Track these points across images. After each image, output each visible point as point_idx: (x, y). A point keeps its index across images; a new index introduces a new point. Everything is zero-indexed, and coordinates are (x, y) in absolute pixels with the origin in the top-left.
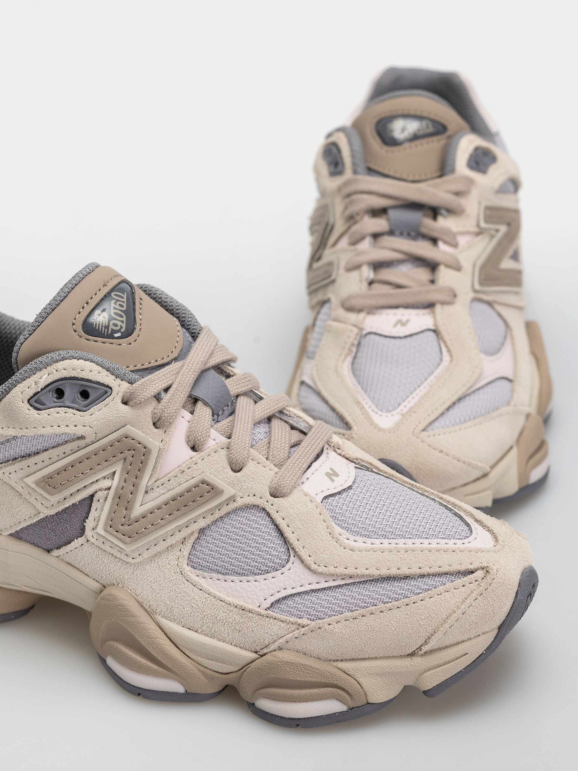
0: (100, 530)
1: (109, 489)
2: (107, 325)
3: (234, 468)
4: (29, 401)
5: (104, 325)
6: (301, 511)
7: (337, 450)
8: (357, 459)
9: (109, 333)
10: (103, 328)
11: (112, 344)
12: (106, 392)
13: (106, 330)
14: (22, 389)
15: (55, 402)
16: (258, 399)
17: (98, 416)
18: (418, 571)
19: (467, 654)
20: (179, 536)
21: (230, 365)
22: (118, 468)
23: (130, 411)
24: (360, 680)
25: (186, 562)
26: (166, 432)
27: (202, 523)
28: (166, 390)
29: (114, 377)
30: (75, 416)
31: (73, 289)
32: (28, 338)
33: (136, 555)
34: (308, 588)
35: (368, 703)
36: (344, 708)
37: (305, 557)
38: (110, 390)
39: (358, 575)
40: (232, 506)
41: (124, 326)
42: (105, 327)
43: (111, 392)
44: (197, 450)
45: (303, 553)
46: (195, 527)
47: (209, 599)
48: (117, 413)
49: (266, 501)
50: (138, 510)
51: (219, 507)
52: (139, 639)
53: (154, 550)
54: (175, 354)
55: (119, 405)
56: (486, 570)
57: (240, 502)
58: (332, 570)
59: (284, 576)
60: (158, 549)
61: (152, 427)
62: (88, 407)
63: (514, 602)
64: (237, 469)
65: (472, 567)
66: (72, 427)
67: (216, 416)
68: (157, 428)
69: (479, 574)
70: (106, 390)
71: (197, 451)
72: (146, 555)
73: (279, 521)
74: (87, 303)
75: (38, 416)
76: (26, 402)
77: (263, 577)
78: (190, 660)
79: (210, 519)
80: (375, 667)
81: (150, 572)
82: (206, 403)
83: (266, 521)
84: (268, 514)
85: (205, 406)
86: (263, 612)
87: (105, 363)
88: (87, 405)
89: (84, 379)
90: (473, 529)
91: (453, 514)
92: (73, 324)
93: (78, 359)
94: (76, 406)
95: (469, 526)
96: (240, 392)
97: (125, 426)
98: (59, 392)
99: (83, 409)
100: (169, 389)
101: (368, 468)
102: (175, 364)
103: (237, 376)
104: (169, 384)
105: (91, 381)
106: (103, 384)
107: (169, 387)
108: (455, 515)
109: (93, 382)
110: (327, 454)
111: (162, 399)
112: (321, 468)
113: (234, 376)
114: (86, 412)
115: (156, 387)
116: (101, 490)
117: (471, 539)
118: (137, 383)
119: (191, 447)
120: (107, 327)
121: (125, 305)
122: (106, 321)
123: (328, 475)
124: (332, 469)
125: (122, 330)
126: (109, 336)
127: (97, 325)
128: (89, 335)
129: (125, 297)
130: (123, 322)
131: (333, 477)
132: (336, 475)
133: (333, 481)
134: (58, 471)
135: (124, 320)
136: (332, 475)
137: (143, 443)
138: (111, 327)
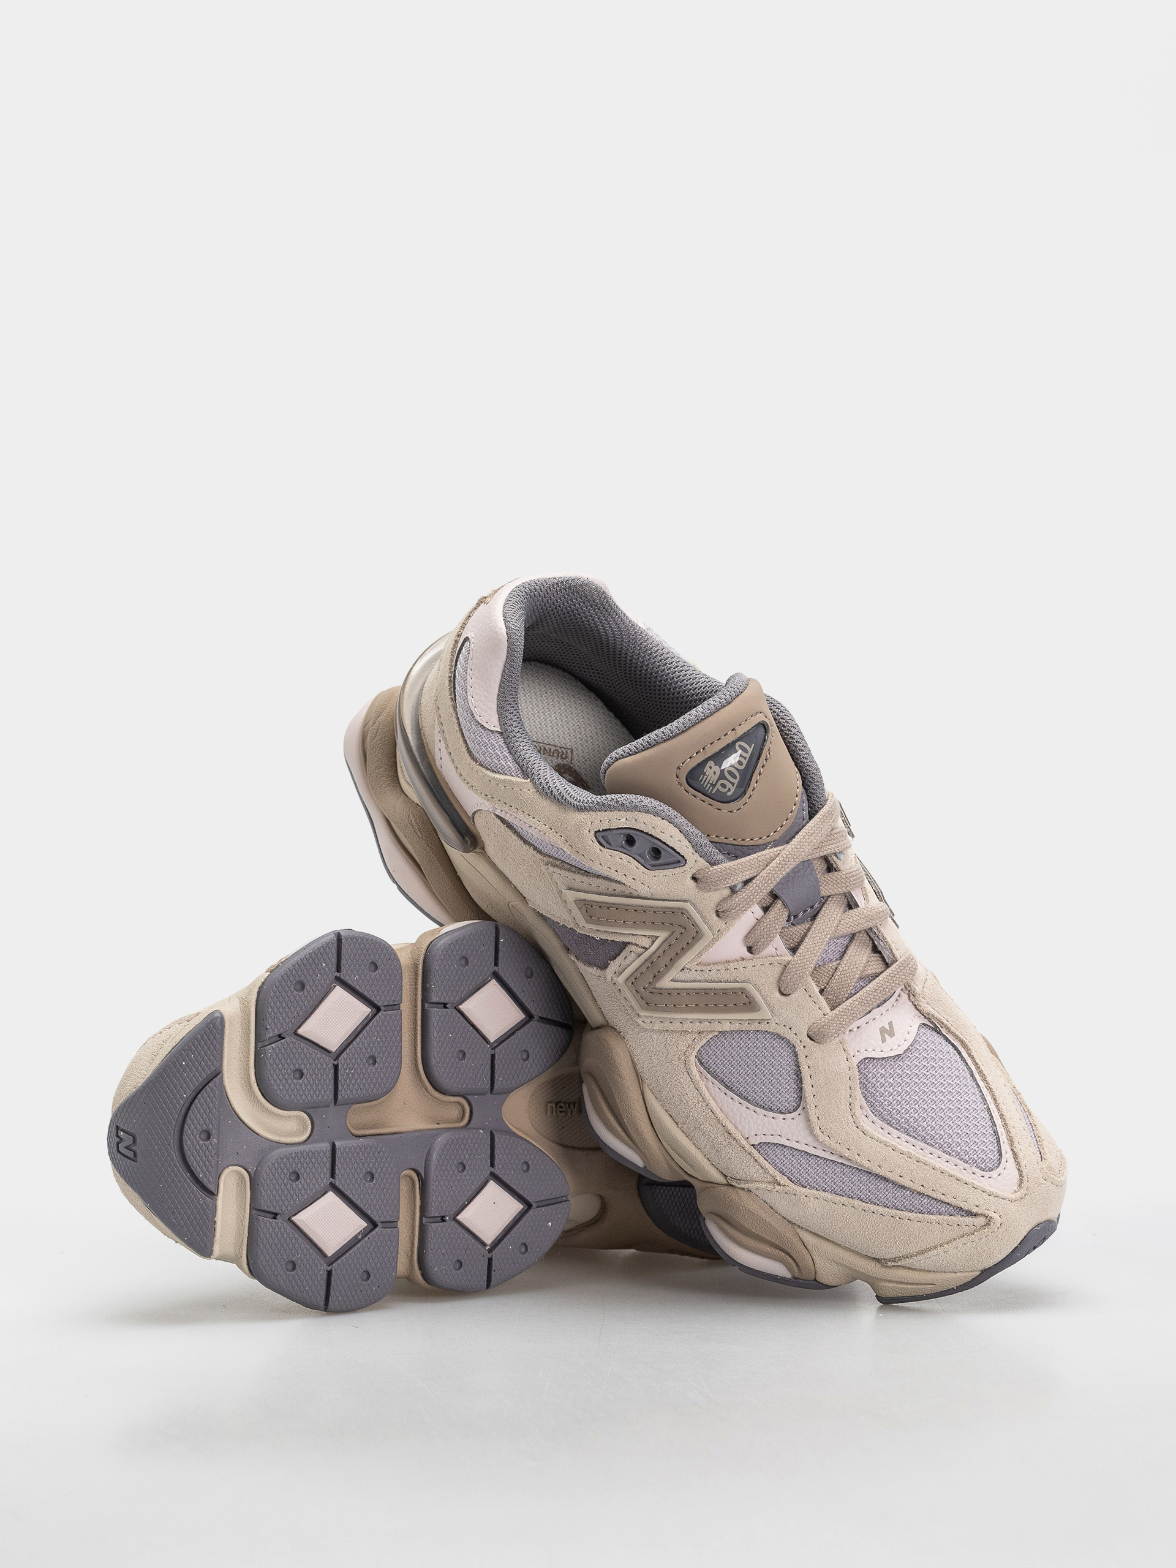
0: (621, 979)
1: (646, 949)
2: (714, 783)
3: (782, 990)
4: (596, 832)
5: (710, 782)
6: (830, 1068)
7: (911, 996)
8: (928, 1014)
9: (713, 792)
10: (709, 785)
11: (710, 806)
12: (679, 862)
13: (711, 788)
14: (593, 819)
15: (622, 847)
16: (851, 905)
17: (660, 881)
18: (919, 1189)
19: (935, 1284)
20: (698, 1027)
21: (837, 857)
22: (663, 935)
23: (696, 891)
24: (815, 1259)
25: (695, 1053)
26: (727, 924)
27: (727, 1027)
28: (746, 882)
29: (693, 851)
30: (637, 870)
33: (648, 1021)
34: (803, 1148)
35: (815, 1280)
36: (788, 1275)
37: (813, 1119)
38: (684, 861)
39: (856, 1162)
40: (763, 1027)
41: (733, 789)
42: (711, 785)
43: (684, 864)
44: (753, 952)
45: (813, 1114)
46: (719, 1027)
47: (701, 1103)
48: (681, 888)
49: (800, 1039)
50: (666, 983)
51: (750, 1022)
52: (618, 1101)
53: (667, 1025)
54: (777, 836)
55: (687, 879)
56: (989, 1221)
57: (772, 1028)
58: (833, 1145)
59: (784, 1123)
60: (672, 1027)
61: (714, 915)
62: (654, 867)
63: (1007, 1256)
64: (785, 993)
65: (975, 1210)
66: (630, 878)
67: (793, 919)
68: (718, 915)
69: (981, 1221)
70: (679, 860)
71: (751, 953)
72: (657, 1026)
73: (804, 1069)
74: (704, 749)
75: (600, 850)
76: (593, 833)
77: (764, 1111)
78: (660, 1145)
79: (736, 1027)
80: (835, 1255)
81: (655, 1042)
82: (785, 905)
83: (790, 1060)
84: (796, 1055)
85: (783, 907)
86: (747, 1147)
87: (690, 833)
88: (653, 866)
89: (660, 840)
90: (1004, 1160)
91: (992, 1132)
92: (679, 768)
93: (663, 819)
94: (642, 861)
95: (1001, 1155)
96: (833, 893)
97: (685, 901)
98: (629, 839)
99: (649, 867)
100: (748, 883)
101: (938, 1027)
102: (771, 850)
103: (839, 873)
104: (751, 876)
105: (667, 845)
106: (679, 853)
107: (750, 880)
108: (994, 1134)
109: (669, 846)
110: (897, 1000)
111: (737, 892)
112: (881, 1017)
113: (836, 871)
114: (651, 872)
115: (736, 877)
116: (637, 945)
117: (994, 1174)
118: (715, 867)
119: (747, 947)
120: (713, 786)
121: (745, 762)
122: (715, 778)
123: (883, 1031)
124: (890, 1024)
125: (729, 794)
126: (711, 796)
127: (704, 780)
128: (690, 786)
129: (750, 750)
130: (733, 784)
131: (886, 1036)
132: (892, 1034)
133: (884, 1040)
134: (600, 904)
135: (736, 781)
136: (887, 1032)
137: (697, 926)
138: (718, 786)
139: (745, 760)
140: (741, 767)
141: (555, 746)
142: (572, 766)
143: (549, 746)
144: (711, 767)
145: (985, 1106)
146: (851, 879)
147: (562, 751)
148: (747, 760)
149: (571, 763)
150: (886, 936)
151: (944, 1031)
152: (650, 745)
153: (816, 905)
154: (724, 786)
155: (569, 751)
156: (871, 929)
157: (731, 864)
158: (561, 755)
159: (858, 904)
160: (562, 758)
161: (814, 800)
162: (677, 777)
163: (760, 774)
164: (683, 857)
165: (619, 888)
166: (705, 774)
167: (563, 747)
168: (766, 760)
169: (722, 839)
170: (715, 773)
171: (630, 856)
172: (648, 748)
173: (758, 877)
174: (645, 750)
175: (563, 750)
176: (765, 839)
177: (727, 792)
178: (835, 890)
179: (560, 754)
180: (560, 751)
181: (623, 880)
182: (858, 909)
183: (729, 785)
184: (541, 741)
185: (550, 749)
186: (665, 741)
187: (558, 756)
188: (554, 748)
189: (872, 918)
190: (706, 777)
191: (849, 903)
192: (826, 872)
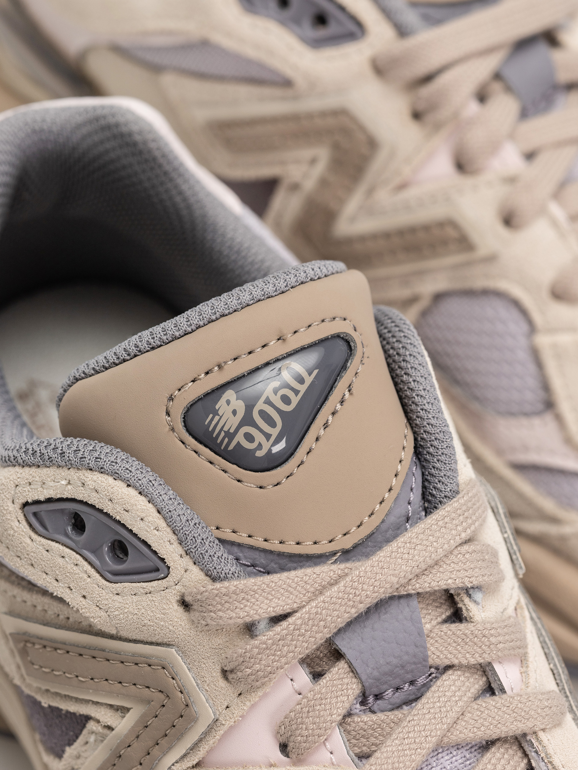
2: (232, 431)
4: (23, 505)
5: (226, 429)
9: (231, 448)
10: (223, 434)
11: (225, 472)
12: (157, 570)
13: (226, 440)
14: (19, 480)
15: (67, 535)
17: (127, 604)
21: (470, 596)
22: (136, 706)
23: (187, 627)
26: (242, 696)
28: (277, 620)
29: (181, 551)
30: (89, 580)
31: (211, 321)
32: (90, 376)
38: (166, 569)
41: (267, 447)
42: (227, 433)
43: (166, 575)
44: (292, 755)
48: (162, 620)
54: (348, 543)
55: (171, 606)
62: (116, 577)
66: (78, 595)
67: (369, 699)
68: (226, 680)
70: (156, 567)
71: (289, 756)
74: (220, 367)
75: (28, 541)
76: (18, 506)
82: (355, 672)
85: (351, 674)
87: (175, 516)
88: (116, 574)
89: (123, 526)
92: (171, 398)
93: (129, 486)
94: (97, 563)
96: (456, 662)
97: (168, 645)
98: (77, 521)
99: (109, 576)
100: (281, 621)
102: (334, 567)
103: (470, 625)
104: (288, 609)
105: (135, 535)
106: (155, 553)
107: (284, 617)
109: (139, 539)
111: (256, 636)
114: (111, 584)
115: (255, 607)
116: (98, 721)
118: (218, 585)
119: (280, 743)
120: (231, 436)
121: (295, 400)
122: (234, 422)
125: (259, 454)
126: (226, 454)
127: (214, 423)
128: (190, 434)
129: (310, 379)
130: (268, 437)
134: (45, 643)
135: (275, 433)
137: (188, 693)
138: (240, 438)
139: (297, 395)
140: (287, 408)
144: (228, 401)
146: (493, 639)
148: (299, 396)
150: (550, 751)
152: (129, 355)
153: (421, 681)
154: (249, 438)
156: (525, 735)
157: (251, 582)
159: (504, 689)
161: (435, 488)
162: (168, 414)
163: (326, 426)
164: (163, 560)
165: (64, 612)
166: (216, 413)
168: (342, 401)
169: (242, 538)
170: (234, 412)
171: (77, 553)
172: (125, 361)
173: (301, 612)
174: (120, 363)
176: (324, 548)
177: (255, 451)
178: (460, 656)
181: (67, 596)
182: (504, 696)
183: (259, 437)
186: (153, 348)
189: (527, 716)
190: (217, 418)
191: (490, 684)
192: (445, 621)
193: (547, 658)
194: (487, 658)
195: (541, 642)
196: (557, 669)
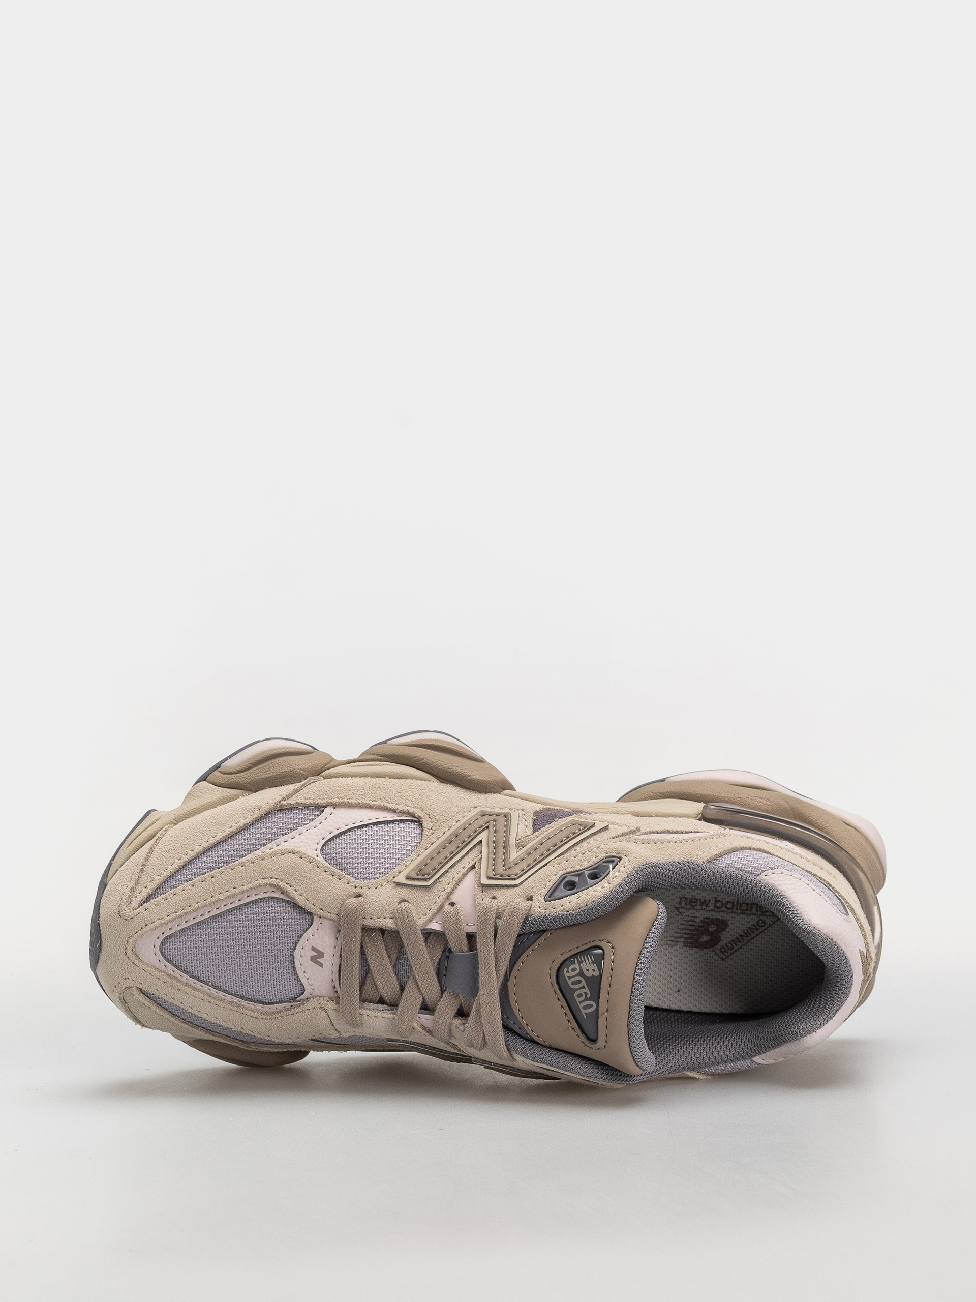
2: (582, 964)
9: (576, 960)
10: (583, 960)
11: (569, 951)
12: (550, 895)
13: (580, 960)
20: (438, 834)
21: (464, 1024)
38: (548, 899)
41: (567, 975)
42: (582, 962)
50: (483, 836)
62: (562, 878)
67: (448, 954)
74: (611, 976)
77: (342, 830)
88: (564, 878)
90: (162, 959)
91: (188, 970)
92: (613, 948)
95: (168, 960)
98: (596, 874)
101: (294, 1002)
102: (504, 972)
104: (497, 940)
105: (568, 896)
108: (186, 970)
110: (335, 987)
112: (330, 961)
113: (455, 1016)
117: (158, 943)
119: (455, 904)
120: (580, 962)
121: (578, 1000)
122: (584, 967)
123: (321, 954)
124: (321, 965)
125: (566, 969)
126: (575, 956)
127: (590, 959)
129: (584, 1011)
130: (570, 978)
131: (315, 954)
132: (314, 959)
133: (314, 949)
135: (570, 982)
136: (317, 957)
138: (576, 966)
139: (579, 1002)
140: (576, 994)
141: (736, 951)
142: (711, 949)
143: (740, 946)
144: (594, 971)
145: (210, 983)
147: (728, 952)
148: (578, 1003)
149: (713, 950)
151: (287, 1005)
153: (443, 981)
154: (574, 970)
155: (724, 957)
156: (397, 1009)
158: (725, 949)
160: (723, 947)
162: (608, 942)
164: (551, 901)
166: (593, 962)
167: (730, 955)
168: (569, 1021)
170: (588, 970)
171: (585, 868)
173: (492, 944)
175: (729, 954)
177: (568, 969)
178: (443, 1004)
179: (727, 948)
180: (729, 951)
183: (572, 974)
184: (747, 944)
185: (736, 945)
187: (726, 946)
188: (735, 949)
190: (590, 961)
191: (429, 1010)
192: (461, 1006)
193: (433, 1047)
194: (436, 1014)
195: (442, 1050)
196: (425, 1048)
